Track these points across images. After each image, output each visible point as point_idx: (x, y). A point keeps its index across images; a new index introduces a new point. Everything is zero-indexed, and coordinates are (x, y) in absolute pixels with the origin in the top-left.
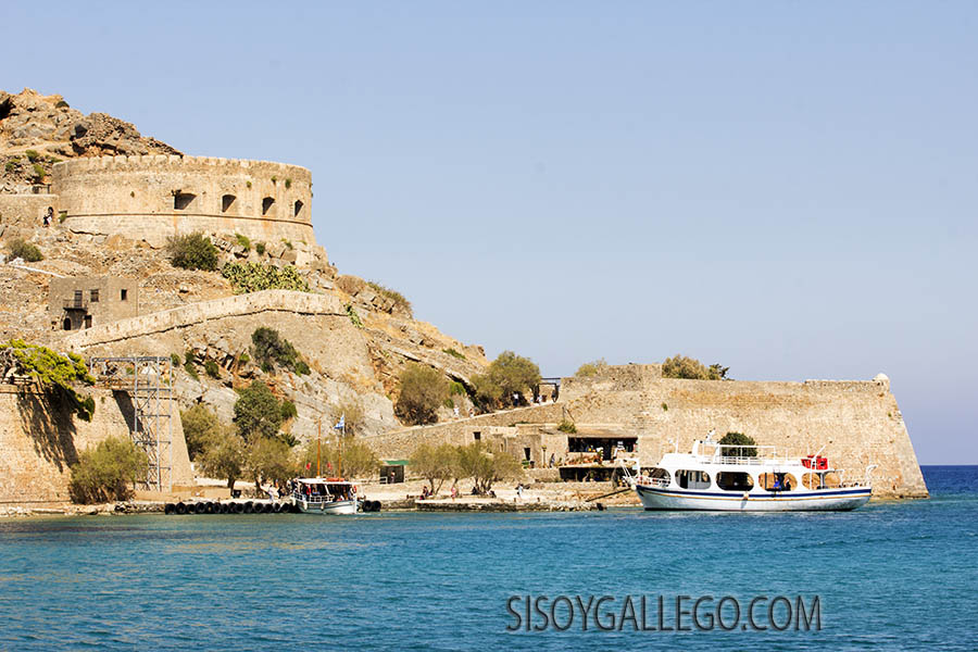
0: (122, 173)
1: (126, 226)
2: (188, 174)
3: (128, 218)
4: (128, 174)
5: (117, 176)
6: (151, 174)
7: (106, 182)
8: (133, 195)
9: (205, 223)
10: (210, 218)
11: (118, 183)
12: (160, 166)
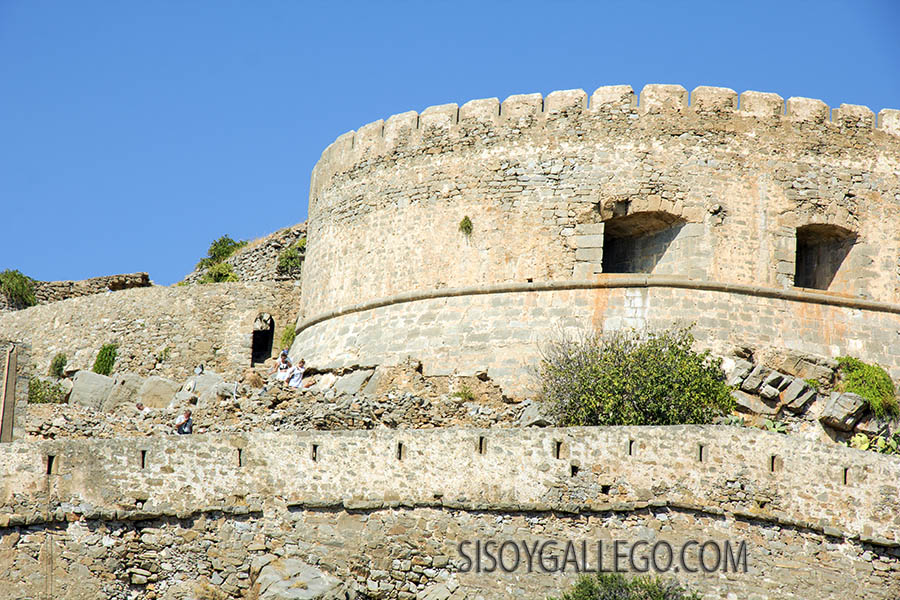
0: (437, 161)
1: (436, 333)
2: (657, 145)
3: (445, 306)
4: (457, 160)
5: (421, 171)
6: (527, 154)
7: (390, 194)
8: (467, 227)
9: (712, 314)
10: (736, 300)
11: (425, 194)
12: (562, 124)
